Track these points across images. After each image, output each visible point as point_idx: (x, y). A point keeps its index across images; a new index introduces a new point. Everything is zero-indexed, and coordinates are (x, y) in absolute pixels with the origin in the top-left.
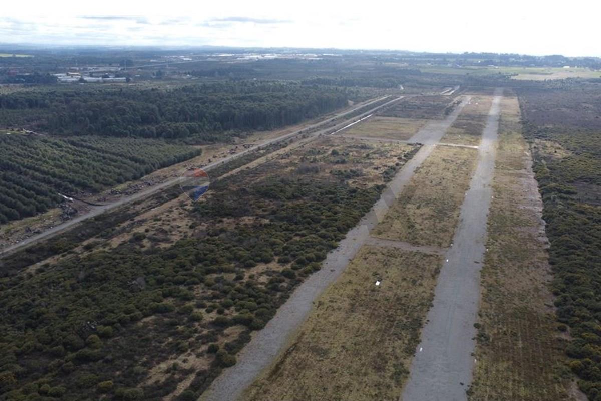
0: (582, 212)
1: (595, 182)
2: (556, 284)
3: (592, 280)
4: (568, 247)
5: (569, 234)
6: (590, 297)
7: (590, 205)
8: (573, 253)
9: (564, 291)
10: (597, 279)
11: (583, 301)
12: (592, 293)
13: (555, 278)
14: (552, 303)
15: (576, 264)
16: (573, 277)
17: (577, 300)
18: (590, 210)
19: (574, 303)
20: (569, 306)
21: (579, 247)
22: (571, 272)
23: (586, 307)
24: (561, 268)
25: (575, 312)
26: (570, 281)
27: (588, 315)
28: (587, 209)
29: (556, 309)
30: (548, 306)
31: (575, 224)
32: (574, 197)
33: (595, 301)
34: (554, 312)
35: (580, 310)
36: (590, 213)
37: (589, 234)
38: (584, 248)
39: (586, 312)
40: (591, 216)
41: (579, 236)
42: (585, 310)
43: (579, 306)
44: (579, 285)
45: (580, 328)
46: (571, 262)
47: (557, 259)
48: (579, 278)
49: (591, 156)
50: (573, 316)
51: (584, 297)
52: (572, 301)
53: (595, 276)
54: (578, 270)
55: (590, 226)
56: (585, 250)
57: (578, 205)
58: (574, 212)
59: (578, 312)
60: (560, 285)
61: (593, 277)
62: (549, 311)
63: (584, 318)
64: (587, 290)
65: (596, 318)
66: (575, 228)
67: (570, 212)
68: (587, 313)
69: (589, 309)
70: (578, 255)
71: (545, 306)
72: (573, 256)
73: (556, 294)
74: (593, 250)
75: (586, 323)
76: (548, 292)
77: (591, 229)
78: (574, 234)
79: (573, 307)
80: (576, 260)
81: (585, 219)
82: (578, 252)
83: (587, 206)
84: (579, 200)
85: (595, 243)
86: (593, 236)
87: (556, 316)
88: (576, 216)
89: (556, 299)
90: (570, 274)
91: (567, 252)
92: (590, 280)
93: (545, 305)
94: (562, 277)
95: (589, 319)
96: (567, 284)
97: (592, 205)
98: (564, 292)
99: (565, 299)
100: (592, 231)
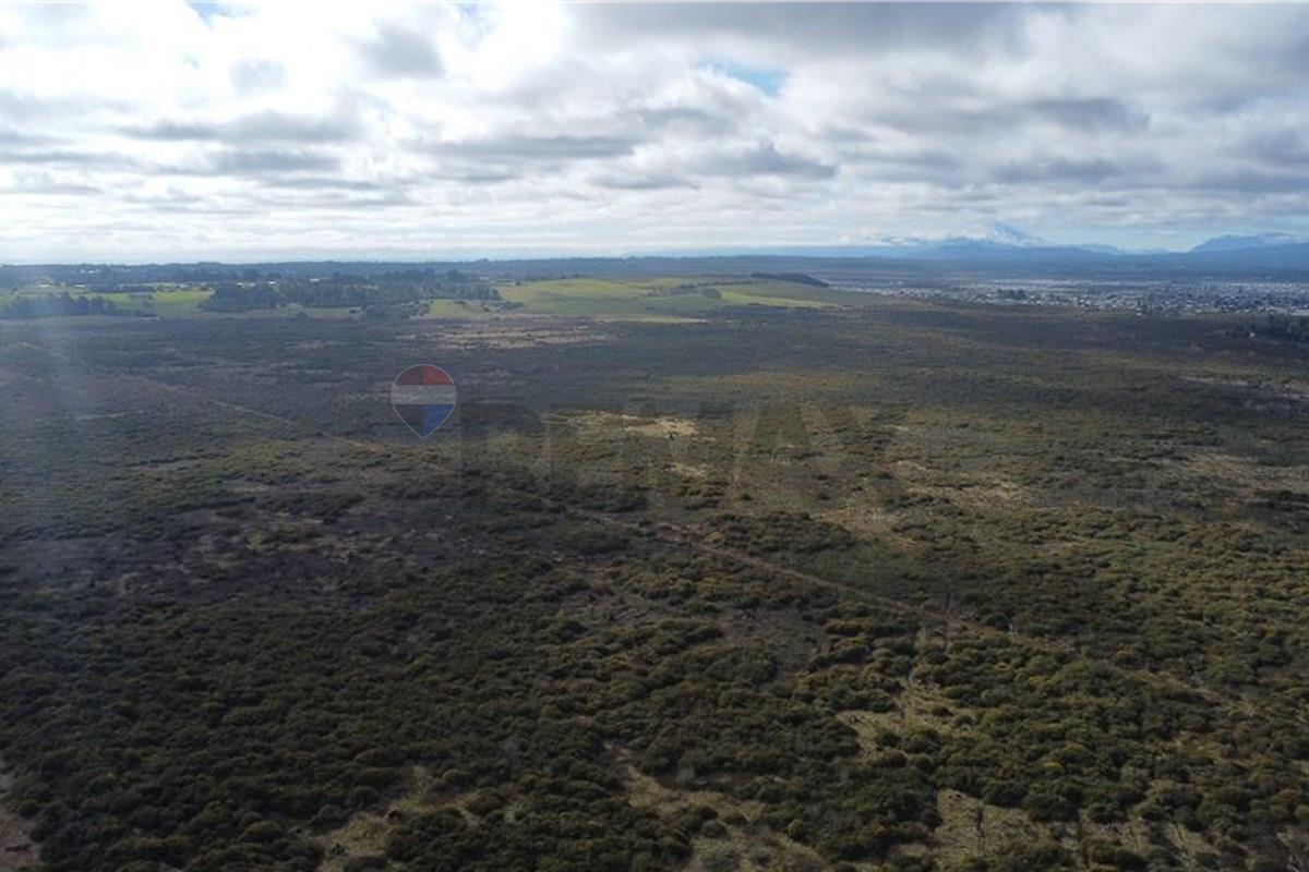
0: (41, 607)
1: (51, 534)
2: (24, 790)
3: (103, 747)
4: (29, 694)
5: (24, 664)
6: (109, 786)
7: (53, 587)
8: (46, 704)
9: (45, 797)
10: (113, 741)
11: (96, 801)
12: (110, 775)
13: (16, 776)
14: (24, 840)
15: (58, 726)
16: (58, 756)
17: (83, 805)
18: (57, 597)
19: (78, 813)
20: (68, 826)
21: (55, 686)
22: (50, 748)
23: (106, 810)
24: (25, 748)
25: (84, 833)
26: (54, 770)
27: (115, 826)
28: (50, 597)
29: (37, 847)
30: (18, 849)
31: (30, 639)
32: (14, 578)
33: (120, 789)
34: (36, 856)
35: (95, 824)
36: (58, 602)
37: (70, 650)
38: (66, 684)
39: (109, 822)
40: (63, 611)
41: (48, 660)
42: (105, 818)
43: (88, 816)
44: (78, 770)
45: (106, 864)
46: (45, 726)
47: (10, 731)
48: (75, 753)
49: (27, 479)
50: (85, 842)
51: (95, 791)
52: (72, 813)
53: (103, 736)
54: (67, 737)
55: (66, 633)
56: (70, 689)
57: (26, 593)
58: (21, 613)
59: (91, 830)
60: (32, 788)
61: (103, 740)
62: (22, 862)
63: (108, 837)
64: (98, 774)
65: (134, 824)
66: (34, 647)
67: (12, 614)
68: (110, 824)
69: (113, 814)
70: (58, 704)
71: (12, 853)
72: (46, 710)
73: (28, 813)
74: (86, 681)
75: (115, 846)
76: (8, 818)
77: (70, 638)
78: (34, 660)
79: (78, 823)
80: (54, 717)
81: (48, 620)
82: (55, 697)
83: (48, 591)
84: (26, 581)
85: (89, 665)
86: (79, 652)
87: (42, 864)
88: (30, 620)
89: (31, 824)
90: (50, 754)
91: (29, 707)
92: (98, 749)
93: (8, 850)
94: (33, 767)
95: (120, 834)
96: (49, 778)
97: (59, 585)
98: (48, 801)
99: (54, 815)
100: (74, 640)
